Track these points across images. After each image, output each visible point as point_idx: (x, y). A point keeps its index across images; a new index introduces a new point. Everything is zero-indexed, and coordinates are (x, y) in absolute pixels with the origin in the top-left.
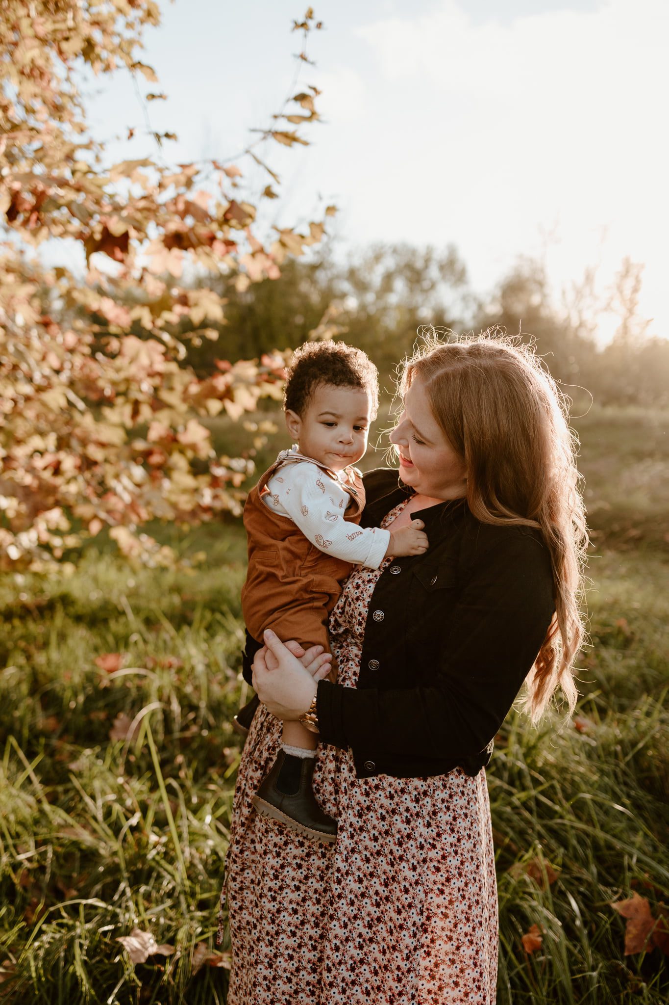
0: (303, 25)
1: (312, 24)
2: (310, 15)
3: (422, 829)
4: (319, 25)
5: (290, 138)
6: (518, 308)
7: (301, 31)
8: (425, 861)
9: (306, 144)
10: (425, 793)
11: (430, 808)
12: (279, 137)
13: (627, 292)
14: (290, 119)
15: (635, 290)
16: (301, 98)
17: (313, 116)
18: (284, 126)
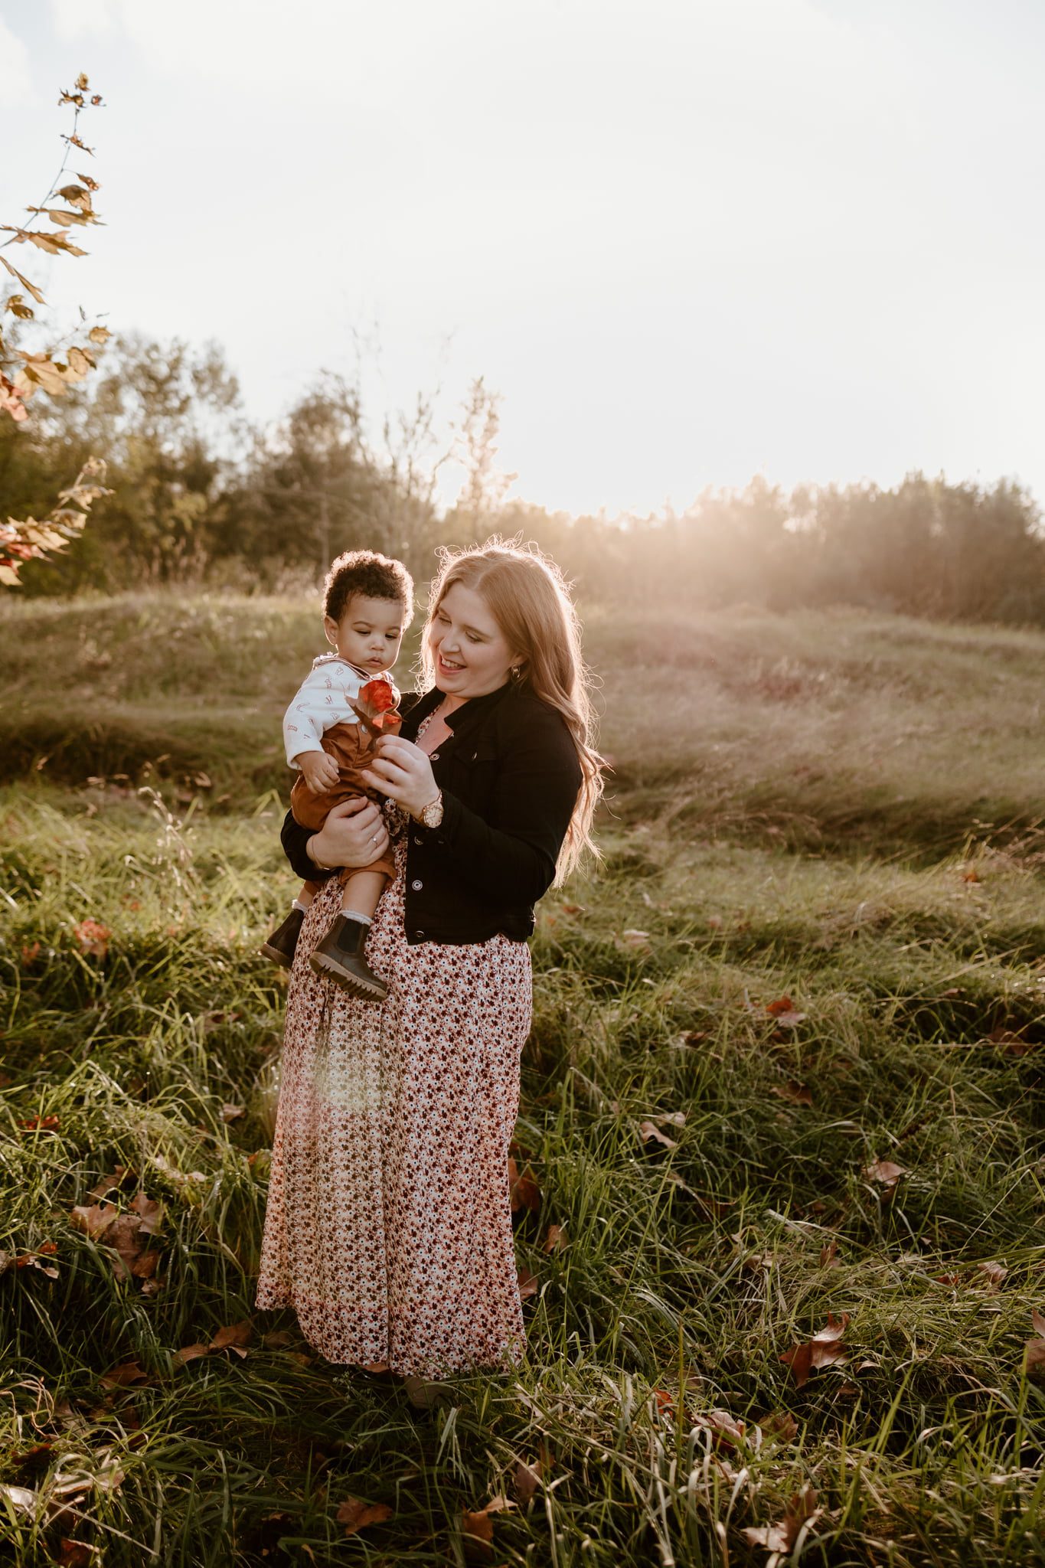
0: (75, 98)
1: (87, 97)
2: (83, 84)
3: (482, 989)
4: (97, 100)
5: (55, 243)
6: (320, 448)
7: (73, 105)
8: (484, 1016)
9: (79, 253)
10: (484, 958)
11: (488, 971)
12: (37, 238)
13: (478, 433)
14: (54, 216)
15: (490, 432)
16: (72, 193)
17: (86, 216)
18: (44, 224)
